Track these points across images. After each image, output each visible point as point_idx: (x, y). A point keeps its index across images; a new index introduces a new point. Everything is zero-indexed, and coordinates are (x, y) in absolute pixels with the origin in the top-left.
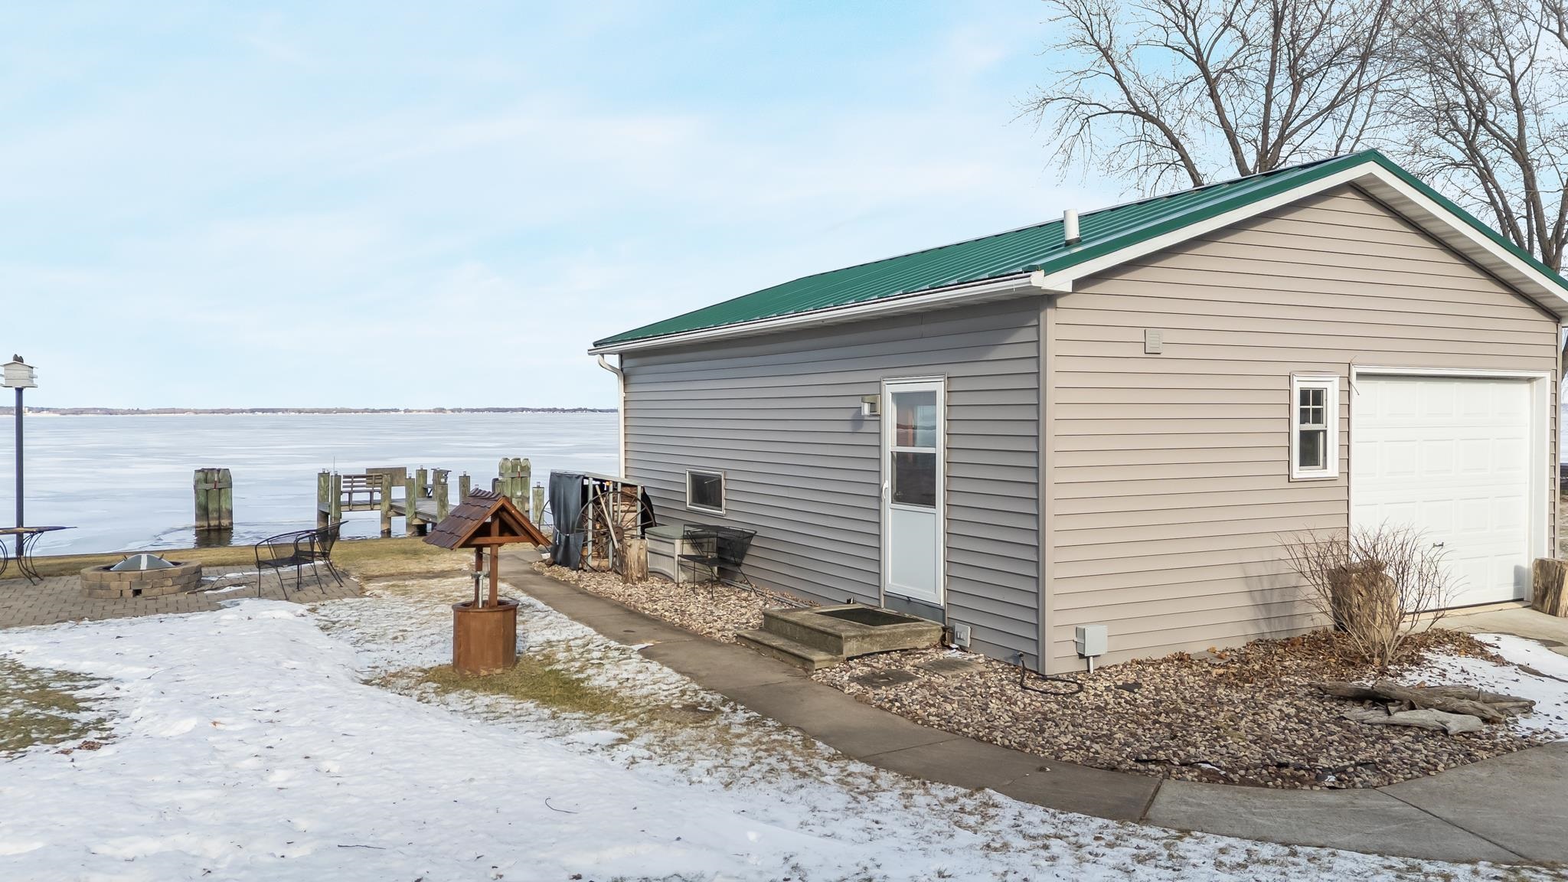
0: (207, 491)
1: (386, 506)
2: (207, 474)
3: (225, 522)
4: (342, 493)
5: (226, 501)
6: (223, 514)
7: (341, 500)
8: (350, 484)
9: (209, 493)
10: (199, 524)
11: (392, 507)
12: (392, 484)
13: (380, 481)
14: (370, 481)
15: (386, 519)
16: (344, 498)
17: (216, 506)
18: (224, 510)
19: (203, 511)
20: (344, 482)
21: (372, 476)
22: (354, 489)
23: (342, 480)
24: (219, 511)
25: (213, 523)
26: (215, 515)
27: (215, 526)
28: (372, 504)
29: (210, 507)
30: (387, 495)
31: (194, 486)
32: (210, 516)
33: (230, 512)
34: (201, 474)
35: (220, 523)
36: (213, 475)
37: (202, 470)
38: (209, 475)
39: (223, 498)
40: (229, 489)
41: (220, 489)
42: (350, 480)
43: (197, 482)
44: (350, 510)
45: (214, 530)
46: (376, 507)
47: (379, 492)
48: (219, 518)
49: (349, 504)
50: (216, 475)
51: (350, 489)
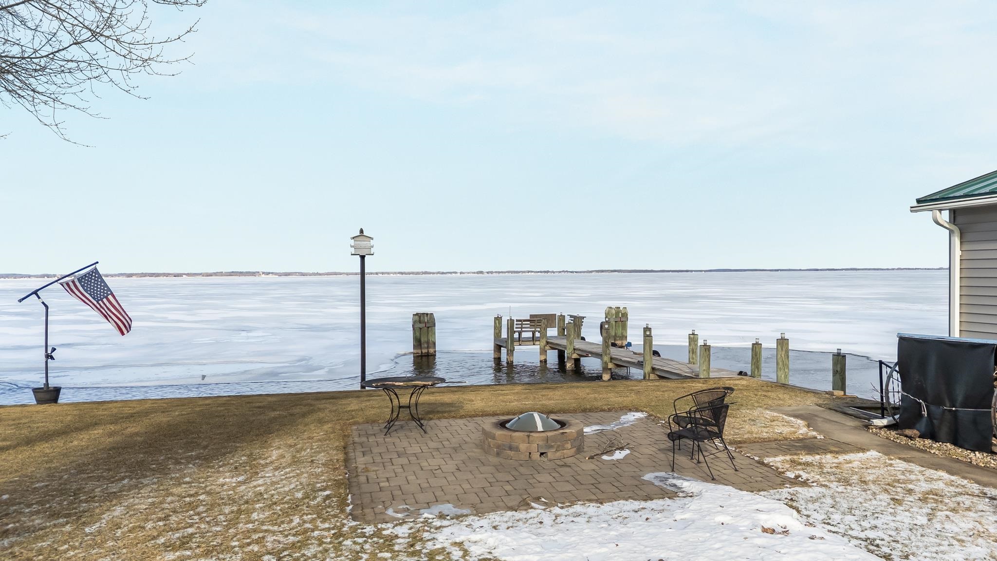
0: (420, 329)
1: (543, 342)
2: (420, 317)
3: (431, 351)
4: (515, 332)
5: (432, 336)
6: (430, 345)
7: (514, 337)
8: (520, 326)
9: (422, 330)
10: (415, 351)
11: (548, 343)
12: (547, 327)
13: (540, 324)
14: (533, 324)
15: (543, 351)
16: (516, 335)
17: (426, 339)
18: (431, 342)
19: (418, 343)
20: (516, 324)
21: (534, 320)
22: (523, 329)
23: (515, 323)
24: (428, 343)
25: (425, 351)
26: (426, 345)
27: (425, 353)
28: (533, 339)
29: (422, 340)
30: (544, 334)
31: (413, 325)
32: (422, 346)
33: (434, 344)
34: (417, 317)
35: (428, 351)
36: (424, 318)
37: (417, 314)
38: (422, 318)
39: (430, 334)
40: (434, 328)
41: (428, 327)
42: (521, 323)
43: (414, 323)
44: (520, 345)
45: (425, 356)
46: (538, 343)
47: (539, 332)
48: (428, 348)
49: (519, 341)
50: (426, 318)
51: (520, 329)
